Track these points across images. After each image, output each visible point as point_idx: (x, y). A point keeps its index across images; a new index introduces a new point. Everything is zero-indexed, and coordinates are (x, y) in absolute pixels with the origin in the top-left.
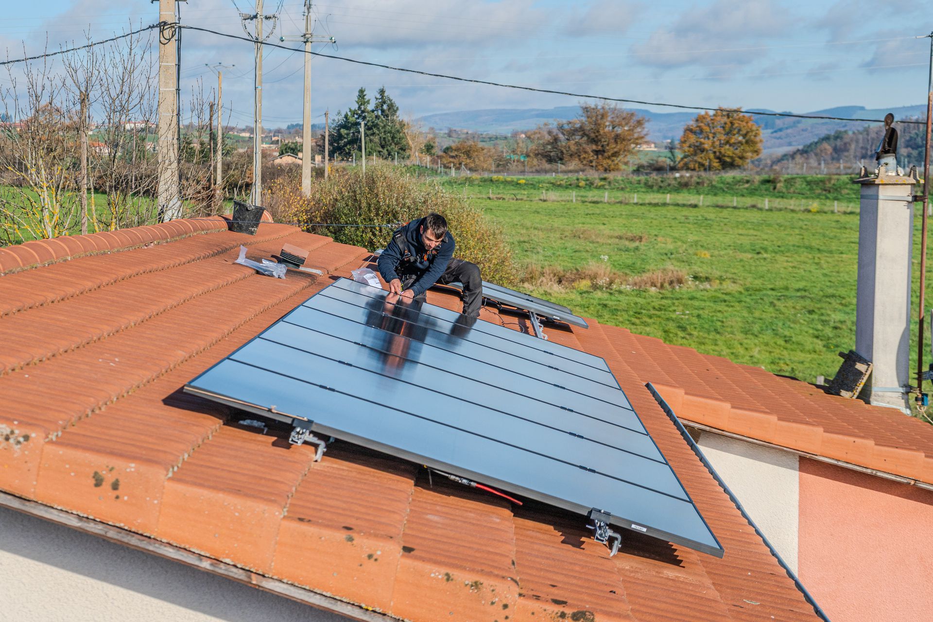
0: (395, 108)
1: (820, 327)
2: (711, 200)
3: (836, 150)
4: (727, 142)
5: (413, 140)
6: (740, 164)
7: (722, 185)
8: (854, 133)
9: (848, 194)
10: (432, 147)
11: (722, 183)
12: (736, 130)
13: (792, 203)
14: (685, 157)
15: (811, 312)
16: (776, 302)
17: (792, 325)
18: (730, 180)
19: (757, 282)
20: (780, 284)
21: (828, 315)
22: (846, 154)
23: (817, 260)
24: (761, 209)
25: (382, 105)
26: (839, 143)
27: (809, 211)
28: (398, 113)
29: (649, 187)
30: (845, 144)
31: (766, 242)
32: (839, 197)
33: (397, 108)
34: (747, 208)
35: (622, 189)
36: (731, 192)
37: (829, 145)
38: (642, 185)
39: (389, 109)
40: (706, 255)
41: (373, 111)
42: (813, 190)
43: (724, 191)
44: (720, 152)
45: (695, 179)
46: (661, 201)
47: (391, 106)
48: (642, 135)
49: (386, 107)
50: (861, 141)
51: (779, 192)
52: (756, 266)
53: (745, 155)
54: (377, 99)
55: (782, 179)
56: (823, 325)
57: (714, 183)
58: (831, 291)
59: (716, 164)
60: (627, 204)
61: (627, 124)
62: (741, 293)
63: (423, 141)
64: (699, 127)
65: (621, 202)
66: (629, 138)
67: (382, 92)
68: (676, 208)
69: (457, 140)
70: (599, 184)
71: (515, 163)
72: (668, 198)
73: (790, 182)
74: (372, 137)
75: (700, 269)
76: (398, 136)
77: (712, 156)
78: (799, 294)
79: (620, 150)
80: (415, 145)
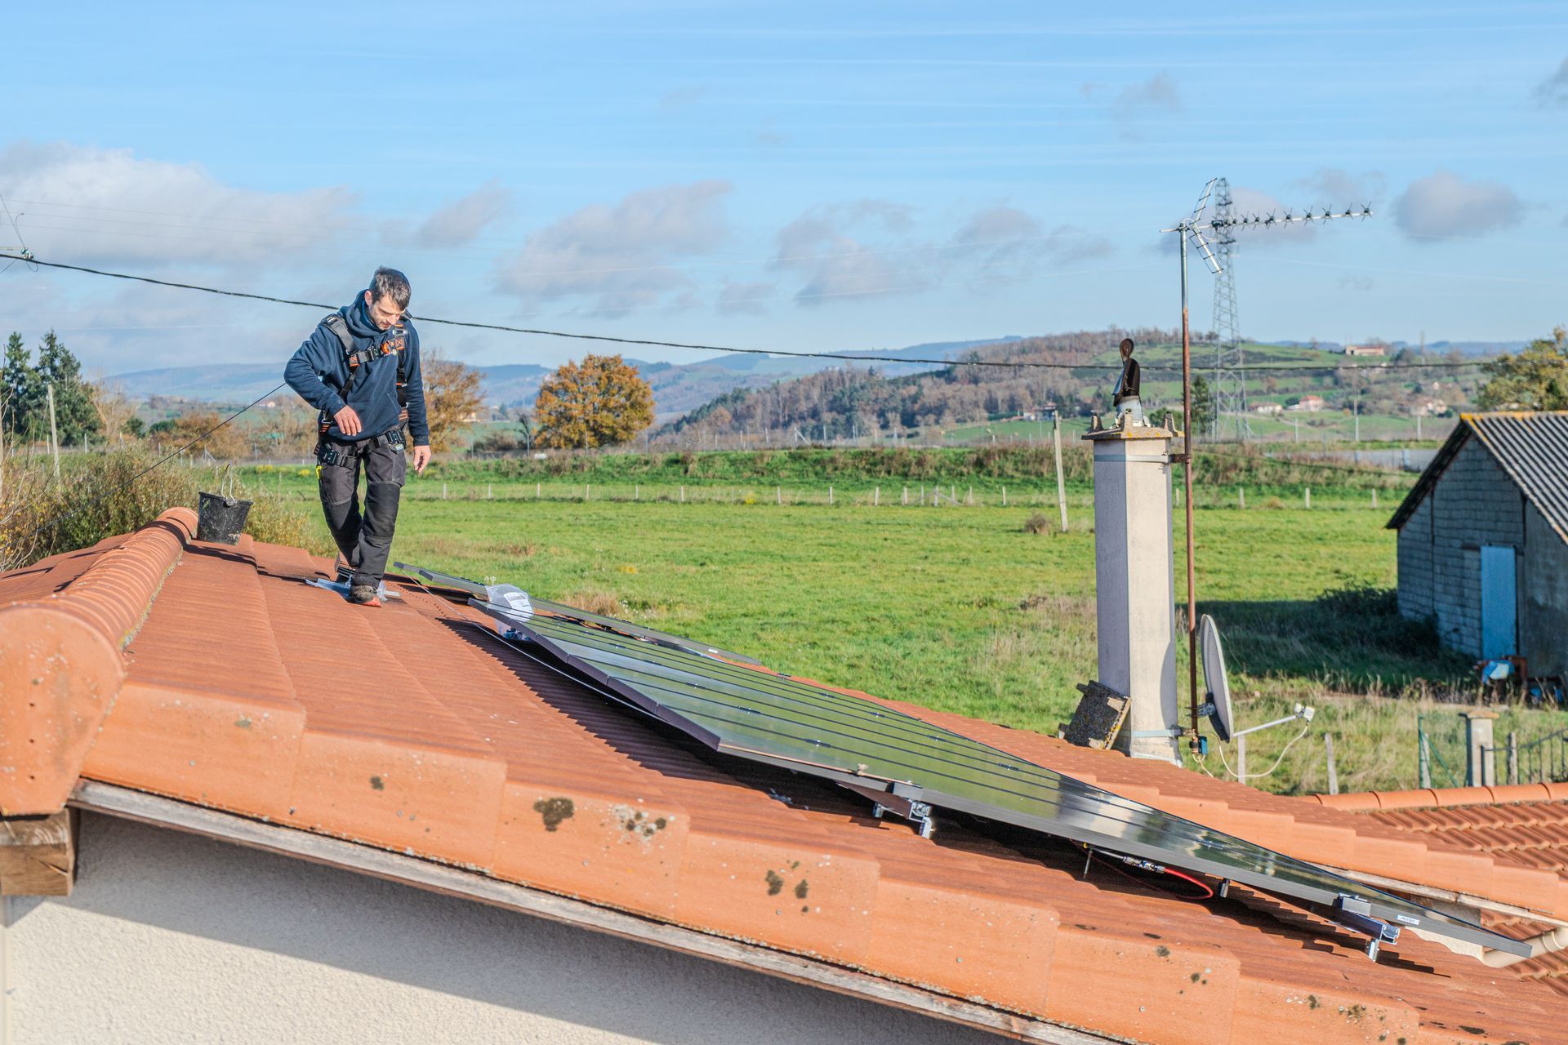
0: (75, 365)
1: (830, 666)
2: (601, 491)
3: (736, 416)
4: (605, 407)
5: (107, 413)
6: (625, 437)
7: (610, 469)
8: (758, 392)
9: (789, 477)
10: (141, 424)
11: (610, 465)
12: (616, 388)
13: (718, 491)
14: (545, 429)
15: (813, 645)
16: (760, 633)
17: (793, 666)
18: (621, 462)
19: (718, 605)
20: (753, 607)
21: (837, 648)
22: (750, 421)
23: (786, 572)
24: (675, 502)
25: (52, 361)
26: (739, 406)
27: (743, 503)
28: (79, 372)
29: (503, 475)
30: (748, 407)
31: (705, 549)
32: (777, 481)
33: (79, 365)
34: (654, 501)
35: (462, 479)
36: (624, 478)
37: (728, 410)
38: (492, 472)
39: (65, 366)
40: (632, 569)
41: (37, 370)
42: (740, 472)
43: (613, 477)
44: (595, 421)
45: (570, 461)
46: (530, 494)
47: (67, 361)
48: (476, 398)
49: (60, 365)
50: (769, 404)
51: (692, 477)
52: (708, 584)
53: (630, 423)
54: (42, 350)
55: (696, 458)
56: (834, 663)
57: (597, 466)
58: (827, 614)
59: (588, 438)
60: (477, 501)
61: (452, 381)
62: (702, 622)
63: (121, 417)
64: (563, 384)
65: (467, 499)
66: (457, 402)
67: (51, 339)
68: (552, 504)
69: (165, 413)
70: (427, 473)
71: (282, 445)
72: (539, 489)
73: (706, 461)
74: (37, 411)
75: (631, 591)
76: (82, 407)
77: (583, 427)
78: (785, 620)
79: (444, 421)
80: (111, 422)
